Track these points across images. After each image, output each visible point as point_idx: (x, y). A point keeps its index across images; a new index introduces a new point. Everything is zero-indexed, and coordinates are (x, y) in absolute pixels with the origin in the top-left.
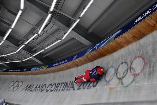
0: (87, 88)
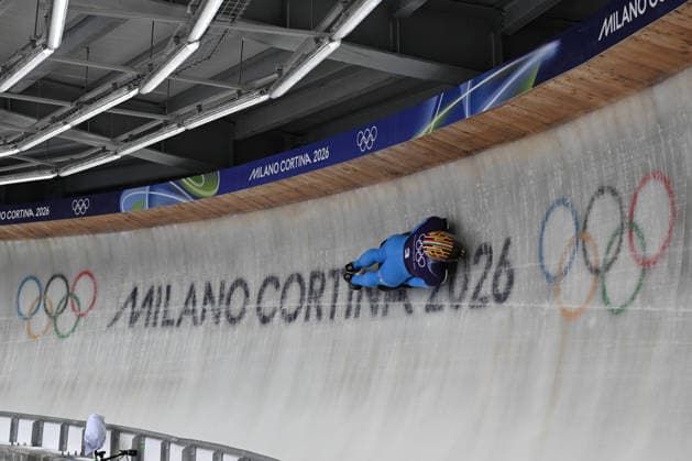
0: (472, 307)
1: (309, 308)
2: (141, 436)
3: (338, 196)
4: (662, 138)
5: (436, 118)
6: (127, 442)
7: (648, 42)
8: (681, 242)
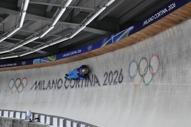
0: (114, 84)
1: (76, 85)
2: (39, 115)
3: (83, 60)
4: (156, 47)
5: (106, 43)
6: (36, 116)
7: (154, 26)
8: (161, 69)
